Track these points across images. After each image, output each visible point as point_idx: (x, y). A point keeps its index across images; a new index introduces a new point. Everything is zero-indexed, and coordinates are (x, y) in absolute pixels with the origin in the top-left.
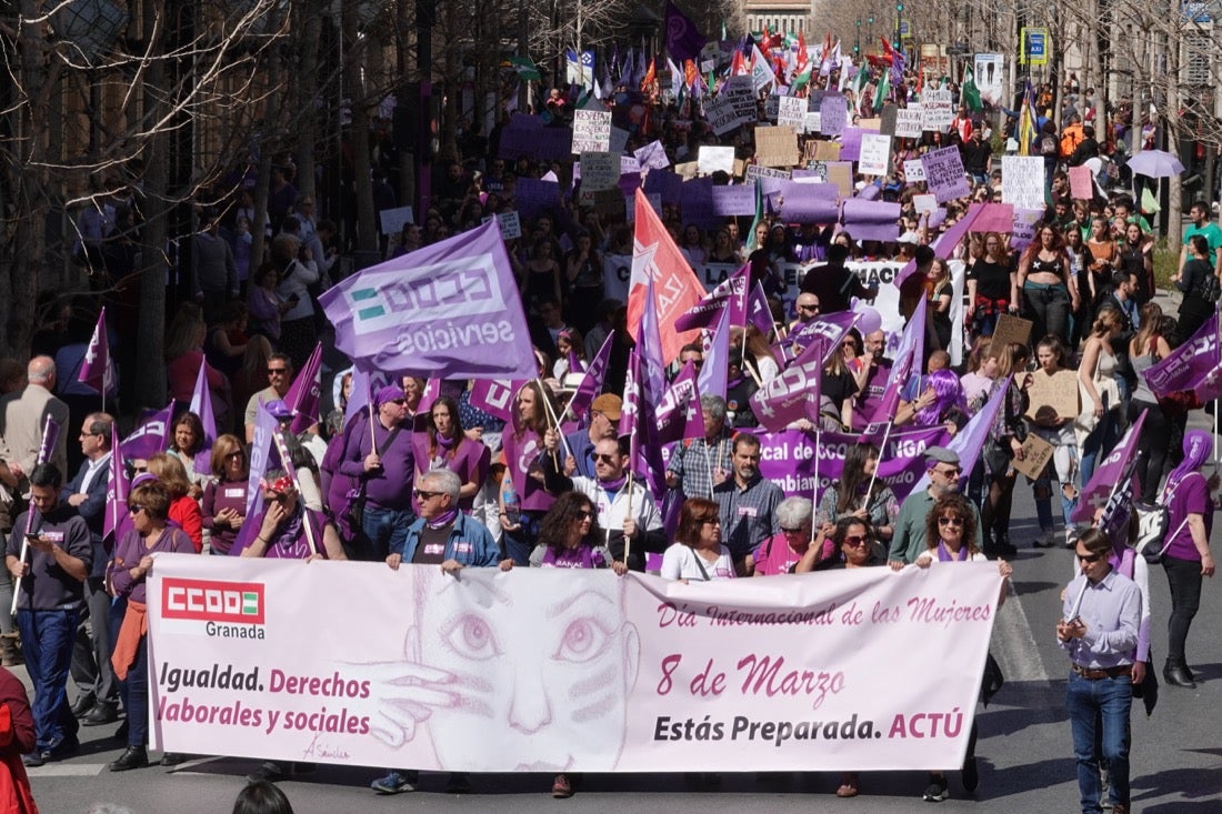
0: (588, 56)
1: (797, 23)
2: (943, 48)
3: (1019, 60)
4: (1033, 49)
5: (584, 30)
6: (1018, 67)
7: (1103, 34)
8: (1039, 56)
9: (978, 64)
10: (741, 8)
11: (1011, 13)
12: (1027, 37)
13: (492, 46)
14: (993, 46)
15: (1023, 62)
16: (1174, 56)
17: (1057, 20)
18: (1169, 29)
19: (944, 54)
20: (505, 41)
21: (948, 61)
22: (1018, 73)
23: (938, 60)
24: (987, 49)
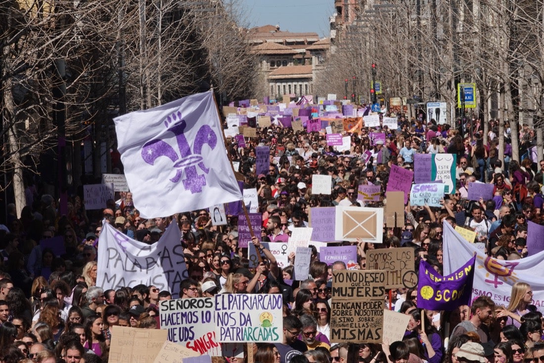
1: (304, 87)
2: (405, 99)
3: (457, 106)
4: (466, 98)
6: (457, 110)
7: (514, 85)
8: (471, 102)
9: (429, 109)
10: (266, 78)
11: (450, 74)
12: (462, 90)
13: (102, 111)
14: (438, 97)
15: (460, 106)
17: (482, 78)
19: (404, 104)
21: (409, 108)
22: (457, 115)
23: (402, 107)
24: (434, 99)
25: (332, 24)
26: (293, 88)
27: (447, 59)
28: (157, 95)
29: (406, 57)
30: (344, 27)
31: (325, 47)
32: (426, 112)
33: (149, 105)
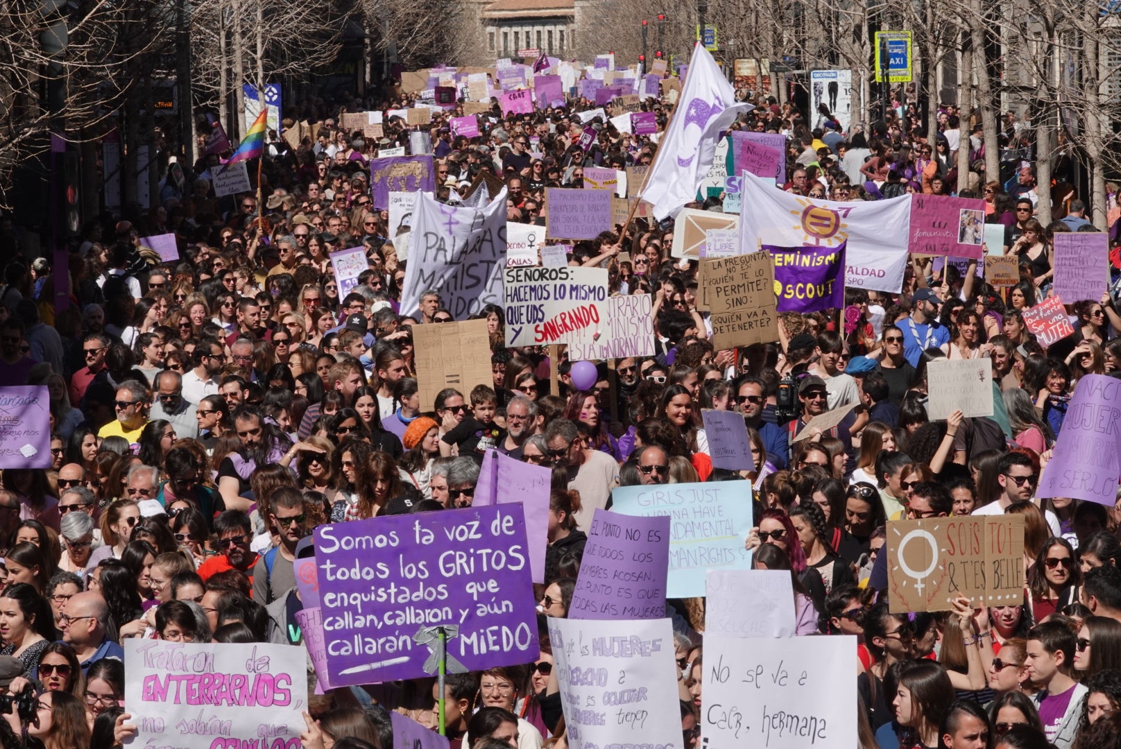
0: (272, 91)
1: (557, 36)
2: (766, 63)
3: (873, 77)
4: (892, 61)
5: (266, 54)
6: (873, 87)
7: (992, 36)
8: (902, 71)
10: (479, 15)
11: (859, 12)
12: (883, 45)
13: (142, 80)
14: (833, 59)
15: (878, 79)
16: (1092, 65)
17: (925, 21)
18: (1086, 25)
19: (766, 71)
20: (160, 73)
21: (773, 80)
22: (872, 96)
23: (759, 79)
24: (826, 63)
26: (534, 37)
28: (253, 48)
32: (809, 89)
33: (238, 69)
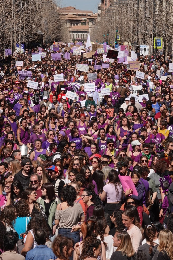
0: (22, 45)
1: (85, 35)
3: (154, 47)
4: (158, 44)
5: (21, 37)
6: (153, 49)
8: (160, 46)
9: (141, 48)
11: (151, 33)
12: (156, 40)
14: (145, 43)
15: (155, 48)
17: (165, 36)
19: (130, 45)
21: (132, 47)
22: (153, 52)
23: (129, 47)
24: (144, 44)
25: (99, 7)
26: (80, 35)
27: (150, 26)
28: (19, 36)
29: (131, 24)
30: (104, 9)
31: (95, 17)
32: (139, 49)
33: (15, 40)
